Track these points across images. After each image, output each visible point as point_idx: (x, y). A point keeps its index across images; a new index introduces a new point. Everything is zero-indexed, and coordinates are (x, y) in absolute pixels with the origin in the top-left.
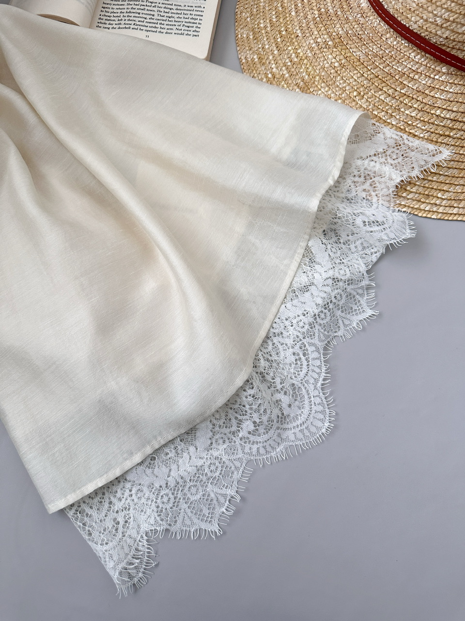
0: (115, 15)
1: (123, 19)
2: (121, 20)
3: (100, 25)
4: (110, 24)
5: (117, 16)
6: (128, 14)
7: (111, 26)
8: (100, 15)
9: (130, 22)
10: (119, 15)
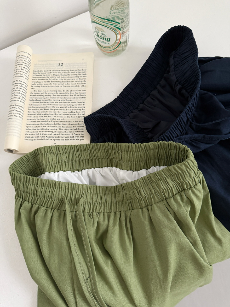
2: (39, 134)
3: (27, 138)
6: (42, 130)
7: (33, 139)
8: (26, 132)
9: (44, 136)
10: (36, 131)
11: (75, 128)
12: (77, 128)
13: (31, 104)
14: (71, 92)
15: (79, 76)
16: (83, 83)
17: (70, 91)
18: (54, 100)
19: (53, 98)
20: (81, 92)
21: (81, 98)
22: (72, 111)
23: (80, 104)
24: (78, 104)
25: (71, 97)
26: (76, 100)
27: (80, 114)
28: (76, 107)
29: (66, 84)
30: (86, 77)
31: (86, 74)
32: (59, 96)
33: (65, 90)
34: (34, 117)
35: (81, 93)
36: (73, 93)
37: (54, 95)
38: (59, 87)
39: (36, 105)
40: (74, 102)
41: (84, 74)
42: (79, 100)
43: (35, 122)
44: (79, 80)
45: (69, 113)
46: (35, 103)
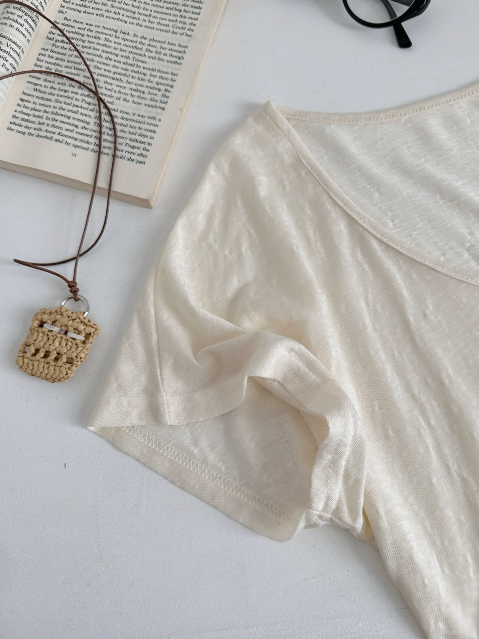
0: (37, 113)
1: (46, 122)
2: (43, 124)
3: (13, 127)
4: (27, 127)
5: (39, 117)
6: (54, 116)
7: (27, 130)
8: (16, 111)
9: (54, 130)
10: (41, 114)
11: (132, 130)
12: (139, 132)
13: (46, 48)
14: (152, 43)
15: (182, 8)
16: (188, 27)
17: (148, 39)
18: (103, 51)
19: (104, 45)
20: (176, 48)
21: (171, 62)
22: (139, 88)
23: (164, 75)
24: (159, 74)
25: (148, 54)
26: (157, 65)
27: (156, 101)
28: (152, 82)
29: (144, 20)
30: (199, 14)
31: (200, 8)
32: (119, 44)
33: (137, 34)
34: (45, 80)
35: (175, 51)
36: (155, 47)
37: (106, 40)
38: (126, 22)
39: (59, 53)
40: (151, 67)
41: (196, 8)
42: (164, 66)
43: (45, 93)
44: (179, 19)
45: (129, 92)
46: (58, 47)
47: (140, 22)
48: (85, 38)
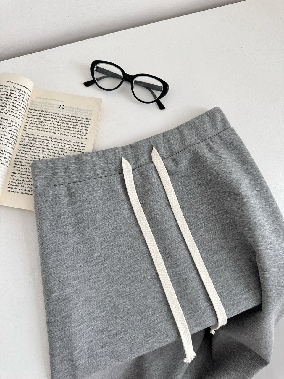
0: (19, 182)
1: (25, 186)
2: (23, 186)
3: (9, 189)
4: (16, 189)
5: (21, 183)
6: (28, 183)
7: (16, 191)
8: (9, 182)
9: (29, 189)
10: (21, 182)
13: (20, 149)
14: (69, 143)
15: (81, 125)
16: (84, 134)
17: (67, 141)
18: (47, 149)
19: (46, 146)
20: (80, 145)
21: (79, 152)
25: (68, 148)
26: (73, 153)
29: (64, 132)
30: (88, 128)
32: (53, 144)
33: (61, 139)
34: (21, 165)
36: (71, 145)
37: (47, 143)
38: (55, 133)
39: (26, 151)
41: (87, 124)
43: (22, 171)
44: (80, 130)
46: (25, 148)
47: (62, 133)
48: (37, 143)
